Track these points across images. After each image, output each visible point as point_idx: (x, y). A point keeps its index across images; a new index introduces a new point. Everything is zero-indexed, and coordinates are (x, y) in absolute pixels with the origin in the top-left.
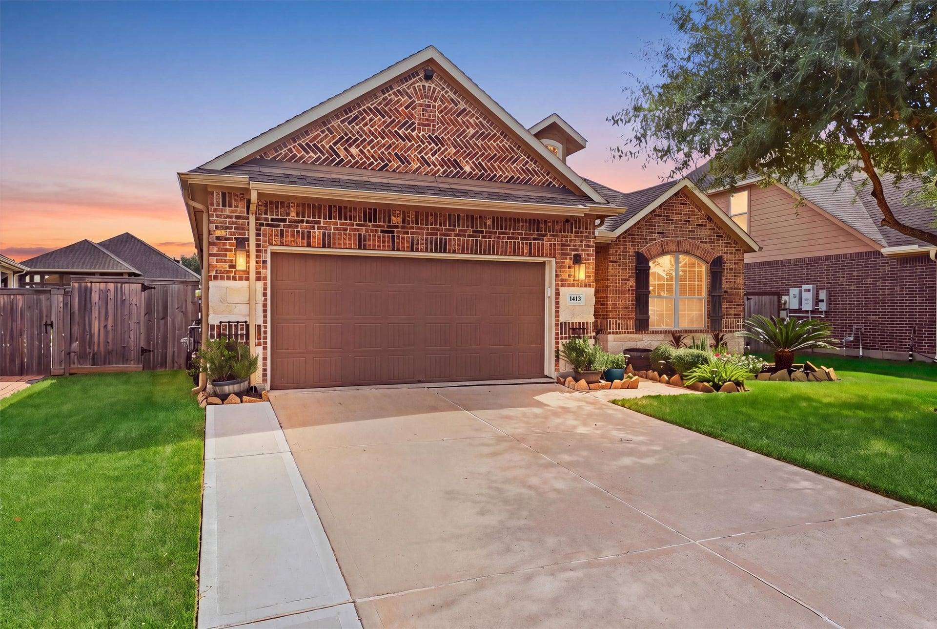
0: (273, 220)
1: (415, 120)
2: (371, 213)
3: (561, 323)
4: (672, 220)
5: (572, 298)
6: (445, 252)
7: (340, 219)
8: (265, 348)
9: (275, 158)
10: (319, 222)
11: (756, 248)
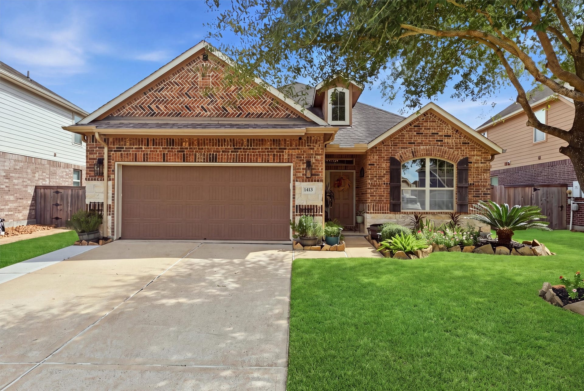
0: (117, 148)
1: (198, 85)
2: (171, 141)
3: (297, 206)
4: (422, 134)
5: (306, 189)
6: (216, 162)
7: (153, 145)
8: (113, 217)
9: (119, 114)
10: (142, 148)
11: (500, 151)
